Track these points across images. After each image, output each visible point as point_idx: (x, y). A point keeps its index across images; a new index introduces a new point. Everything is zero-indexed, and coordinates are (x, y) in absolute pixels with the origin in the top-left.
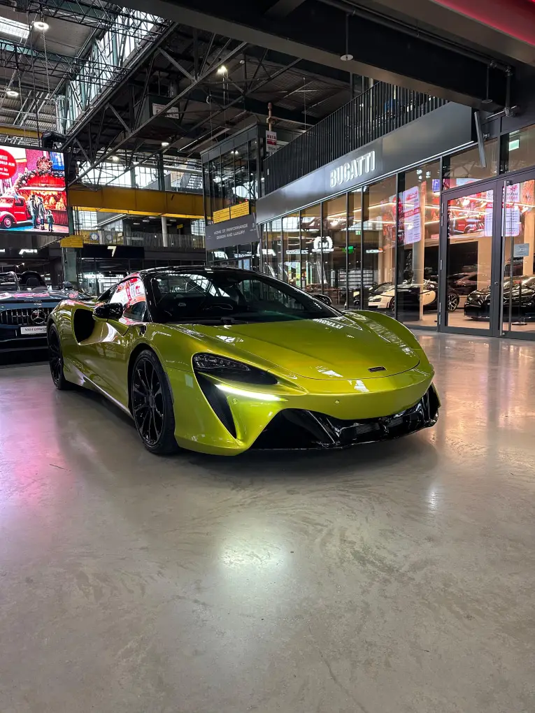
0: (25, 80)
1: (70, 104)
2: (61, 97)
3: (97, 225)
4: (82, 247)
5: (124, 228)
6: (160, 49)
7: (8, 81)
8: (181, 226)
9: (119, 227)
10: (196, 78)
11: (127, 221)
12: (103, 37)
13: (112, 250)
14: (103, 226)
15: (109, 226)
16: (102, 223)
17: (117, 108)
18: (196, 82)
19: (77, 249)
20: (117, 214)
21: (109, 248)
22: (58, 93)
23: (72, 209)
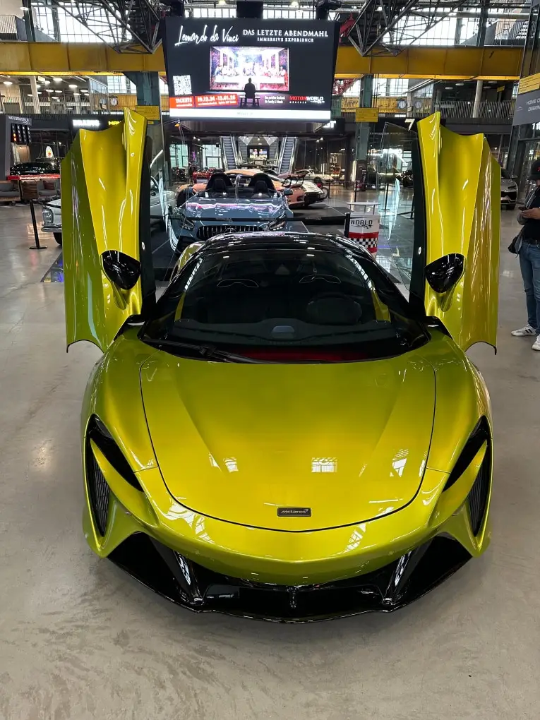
3: (407, 90)
4: (376, 121)
5: (435, 94)
8: (502, 89)
9: (429, 92)
11: (438, 86)
13: (410, 123)
14: (412, 92)
15: (419, 91)
16: (413, 88)
19: (371, 124)
20: (424, 79)
21: (407, 121)
23: (372, 77)
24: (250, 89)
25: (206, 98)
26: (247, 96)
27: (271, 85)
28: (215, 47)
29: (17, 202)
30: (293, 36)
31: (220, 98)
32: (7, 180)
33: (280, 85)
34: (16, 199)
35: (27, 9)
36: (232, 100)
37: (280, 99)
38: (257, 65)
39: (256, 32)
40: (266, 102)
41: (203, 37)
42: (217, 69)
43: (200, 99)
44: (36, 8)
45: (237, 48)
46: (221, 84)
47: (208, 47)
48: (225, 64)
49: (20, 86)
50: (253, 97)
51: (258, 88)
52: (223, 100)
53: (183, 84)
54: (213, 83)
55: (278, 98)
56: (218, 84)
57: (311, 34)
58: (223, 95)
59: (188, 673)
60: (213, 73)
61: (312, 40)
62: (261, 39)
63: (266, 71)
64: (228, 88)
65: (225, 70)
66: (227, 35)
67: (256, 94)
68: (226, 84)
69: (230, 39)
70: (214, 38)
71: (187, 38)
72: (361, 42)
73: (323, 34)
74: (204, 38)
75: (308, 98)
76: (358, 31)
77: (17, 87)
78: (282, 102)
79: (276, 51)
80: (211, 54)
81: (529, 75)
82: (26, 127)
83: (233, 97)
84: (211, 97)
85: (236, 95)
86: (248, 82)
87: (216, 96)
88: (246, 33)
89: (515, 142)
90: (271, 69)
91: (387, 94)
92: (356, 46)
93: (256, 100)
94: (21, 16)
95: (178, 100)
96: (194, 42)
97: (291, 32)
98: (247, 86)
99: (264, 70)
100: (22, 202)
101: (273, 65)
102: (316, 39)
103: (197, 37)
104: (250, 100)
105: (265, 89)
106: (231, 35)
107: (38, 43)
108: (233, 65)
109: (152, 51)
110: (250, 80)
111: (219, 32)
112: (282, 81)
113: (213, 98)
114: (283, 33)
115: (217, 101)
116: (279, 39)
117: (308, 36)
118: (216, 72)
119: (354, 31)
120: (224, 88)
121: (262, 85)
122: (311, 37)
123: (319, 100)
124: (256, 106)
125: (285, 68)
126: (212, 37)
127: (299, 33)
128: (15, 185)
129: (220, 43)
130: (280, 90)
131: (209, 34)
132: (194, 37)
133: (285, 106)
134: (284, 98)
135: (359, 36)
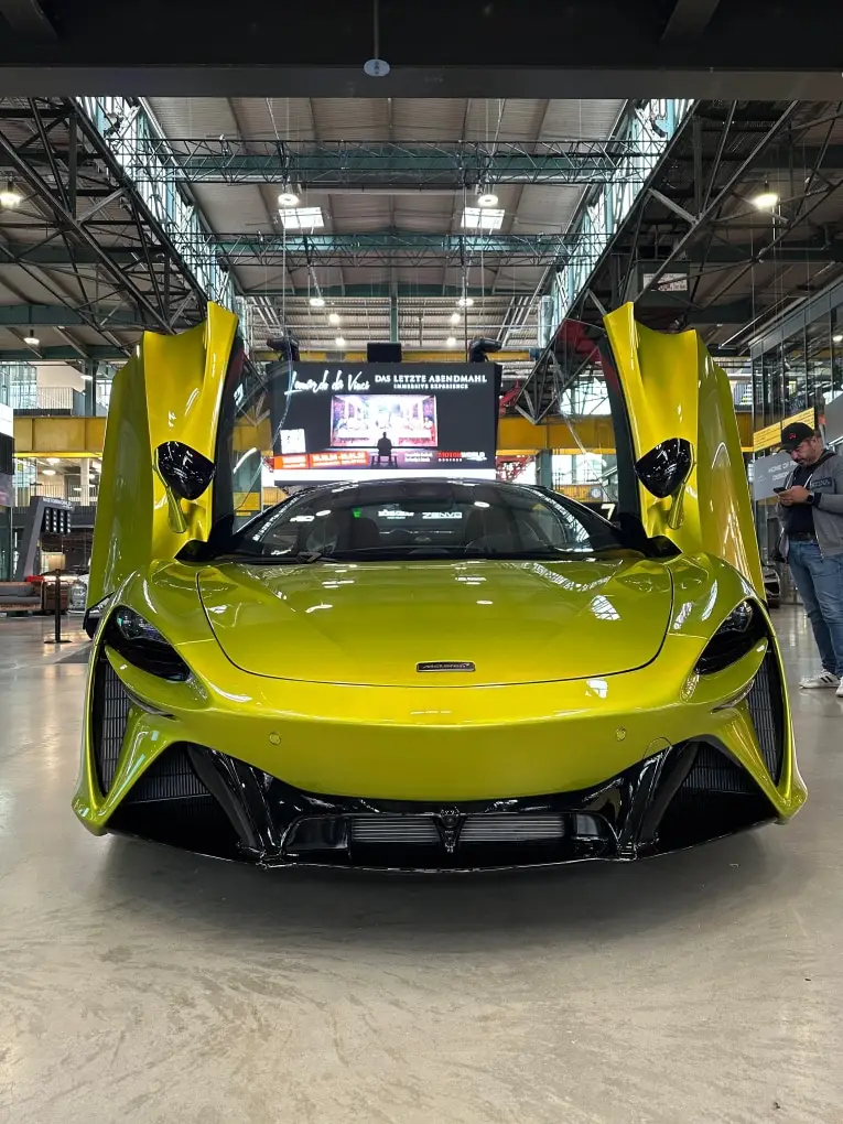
0: (499, 284)
1: (556, 307)
2: (545, 298)
3: (601, 475)
6: (651, 190)
7: (460, 289)
10: (698, 218)
12: (597, 201)
13: (608, 510)
17: (598, 295)
18: (697, 223)
21: (604, 507)
22: (542, 293)
23: (551, 453)
24: (385, 446)
25: (325, 457)
26: (381, 454)
27: (413, 440)
28: (338, 396)
29: (36, 613)
30: (440, 382)
31: (343, 456)
32: (26, 581)
33: (426, 440)
34: (34, 608)
35: (90, 378)
36: (360, 458)
37: (427, 456)
38: (393, 415)
39: (392, 378)
40: (407, 460)
41: (321, 384)
42: (341, 422)
43: (316, 458)
44: (103, 386)
45: (365, 396)
46: (346, 439)
47: (329, 395)
48: (351, 415)
49: (66, 477)
50: (389, 454)
51: (395, 442)
52: (347, 458)
53: (293, 440)
54: (334, 439)
55: (422, 455)
56: (341, 439)
57: (464, 379)
58: (348, 453)
59: (242, 988)
60: (335, 426)
61: (466, 387)
62: (399, 386)
63: (407, 423)
64: (355, 444)
65: (351, 422)
66: (355, 381)
67: (392, 450)
68: (353, 439)
69: (359, 387)
70: (338, 385)
71: (301, 386)
72: (531, 409)
73: (480, 379)
74: (324, 386)
75: (464, 455)
76: (527, 397)
77: (62, 478)
78: (428, 460)
79: (419, 399)
80: (333, 404)
81: (765, 426)
82: (66, 512)
83: (362, 456)
84: (331, 455)
85: (366, 453)
86: (382, 437)
87: (338, 453)
88: (379, 379)
89: (763, 521)
90: (414, 421)
91: (574, 481)
92: (525, 415)
93: (393, 459)
94: (81, 388)
95: (286, 460)
96: (311, 390)
97: (438, 377)
98: (380, 441)
99: (404, 421)
100: (42, 613)
101: (415, 415)
102: (470, 384)
103: (315, 384)
104: (385, 459)
105: (404, 444)
106: (359, 381)
107: (100, 418)
108: (361, 416)
109: (254, 423)
110: (385, 434)
111: (344, 378)
112: (428, 434)
113: (334, 457)
114: (428, 379)
115: (340, 460)
116: (422, 386)
117: (460, 382)
118: (339, 425)
119: (523, 398)
120: (349, 444)
121: (401, 440)
122: (465, 383)
123: (480, 457)
124: (392, 465)
125: (431, 419)
126: (334, 384)
127: (449, 379)
128: (37, 588)
129: (345, 392)
130: (426, 445)
131: (331, 380)
132: (311, 385)
133: (433, 465)
134: (431, 455)
135: (529, 403)
